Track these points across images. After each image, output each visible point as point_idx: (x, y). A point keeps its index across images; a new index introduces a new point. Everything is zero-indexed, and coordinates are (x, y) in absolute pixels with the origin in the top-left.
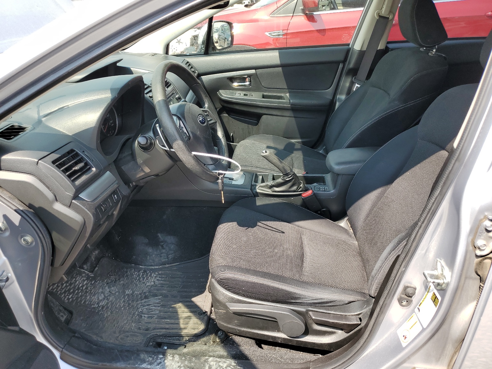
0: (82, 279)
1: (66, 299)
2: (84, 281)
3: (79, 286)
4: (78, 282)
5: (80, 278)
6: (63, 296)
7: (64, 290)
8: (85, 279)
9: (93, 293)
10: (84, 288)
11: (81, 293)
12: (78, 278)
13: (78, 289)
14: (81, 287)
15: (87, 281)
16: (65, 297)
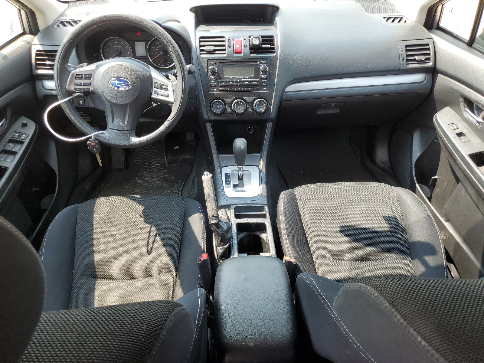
0: (159, 161)
1: (135, 160)
2: (159, 163)
3: (152, 162)
4: (155, 160)
5: (159, 160)
6: (137, 157)
7: (142, 156)
8: (161, 163)
9: (151, 173)
10: (152, 166)
11: (147, 166)
12: (158, 158)
13: (150, 163)
14: (152, 164)
15: (160, 165)
16: (137, 159)
